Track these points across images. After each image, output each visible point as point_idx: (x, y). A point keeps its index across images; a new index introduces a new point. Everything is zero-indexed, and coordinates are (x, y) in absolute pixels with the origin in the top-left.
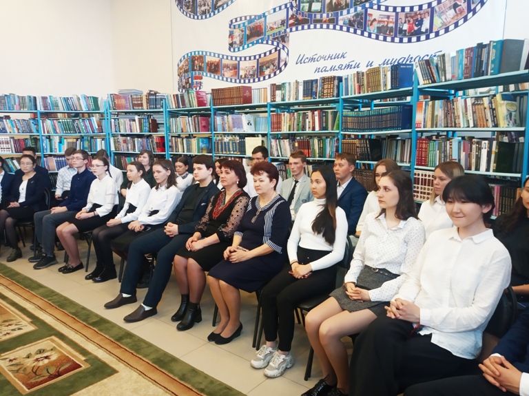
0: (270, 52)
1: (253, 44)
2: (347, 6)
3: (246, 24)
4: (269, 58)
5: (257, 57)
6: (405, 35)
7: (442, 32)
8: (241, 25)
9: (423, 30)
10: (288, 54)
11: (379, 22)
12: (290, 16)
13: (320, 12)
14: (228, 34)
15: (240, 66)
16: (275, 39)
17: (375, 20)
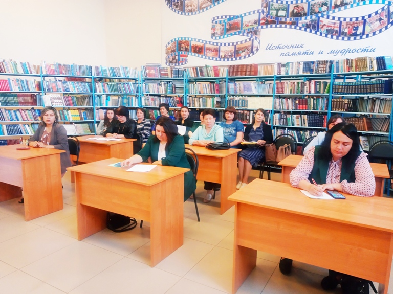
0: (246, 41)
1: (231, 35)
2: (305, 14)
3: (226, 21)
4: (244, 45)
5: (235, 44)
6: (346, 36)
7: (371, 35)
8: (222, 22)
9: (358, 33)
10: (259, 43)
11: (328, 26)
12: (261, 18)
13: (285, 17)
14: (211, 27)
15: (221, 50)
16: (249, 32)
17: (325, 25)
